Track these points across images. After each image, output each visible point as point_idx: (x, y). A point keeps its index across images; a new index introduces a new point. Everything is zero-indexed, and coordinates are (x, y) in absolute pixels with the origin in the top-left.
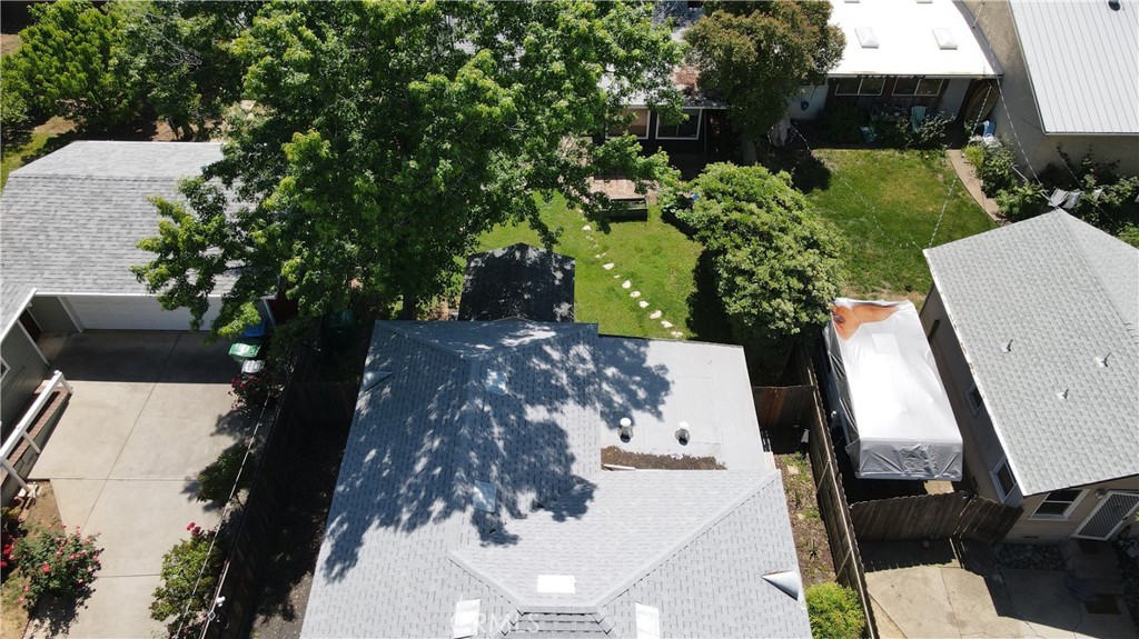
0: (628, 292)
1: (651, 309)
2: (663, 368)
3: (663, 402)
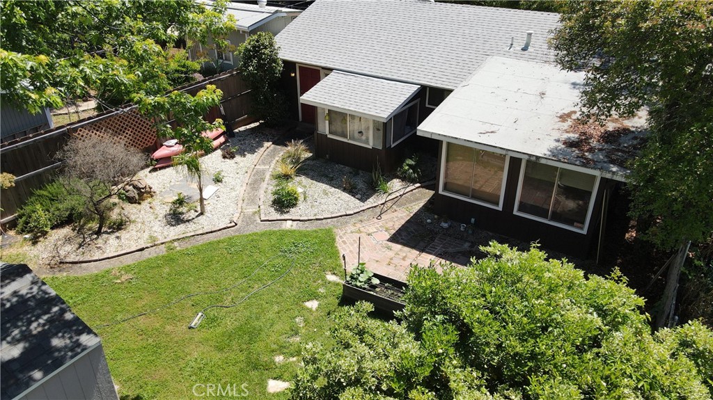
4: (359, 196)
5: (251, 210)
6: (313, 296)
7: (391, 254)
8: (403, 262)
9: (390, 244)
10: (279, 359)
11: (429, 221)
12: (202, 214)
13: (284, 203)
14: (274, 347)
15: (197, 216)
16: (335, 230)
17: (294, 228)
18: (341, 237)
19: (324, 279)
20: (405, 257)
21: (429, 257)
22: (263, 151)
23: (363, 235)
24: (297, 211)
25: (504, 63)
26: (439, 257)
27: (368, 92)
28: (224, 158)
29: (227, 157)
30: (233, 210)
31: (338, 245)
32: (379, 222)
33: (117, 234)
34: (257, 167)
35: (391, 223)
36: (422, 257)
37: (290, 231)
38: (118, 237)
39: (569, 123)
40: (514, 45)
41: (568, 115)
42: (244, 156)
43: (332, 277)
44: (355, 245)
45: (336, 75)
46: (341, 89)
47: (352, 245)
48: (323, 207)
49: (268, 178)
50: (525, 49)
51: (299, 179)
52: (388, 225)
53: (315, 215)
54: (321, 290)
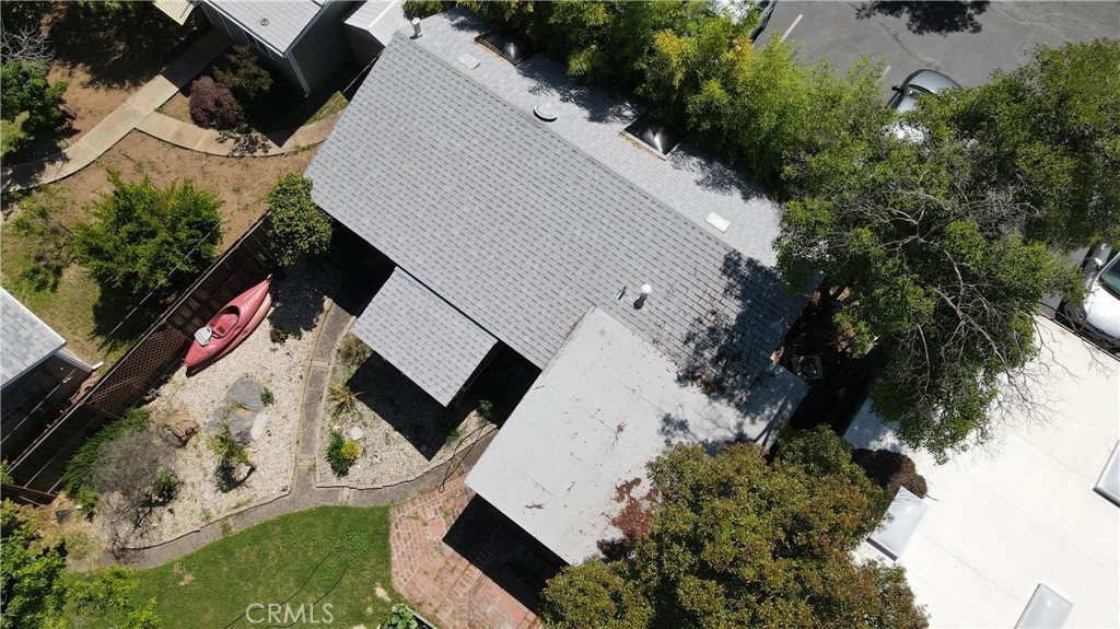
4: (424, 448)
5: (306, 464)
6: (361, 619)
7: (441, 562)
8: (449, 575)
9: (444, 545)
12: (253, 469)
13: (340, 460)
15: (249, 474)
16: (392, 511)
17: (351, 504)
18: (397, 527)
19: (373, 593)
20: (454, 569)
21: (477, 573)
22: (322, 321)
23: (419, 522)
24: (356, 471)
25: (602, 333)
26: (487, 572)
27: (434, 337)
28: (274, 341)
29: (277, 337)
30: (286, 462)
31: (391, 540)
32: (440, 497)
33: (170, 507)
34: (314, 363)
35: (452, 502)
36: (470, 570)
37: (346, 509)
38: (171, 511)
39: (624, 505)
40: (628, 292)
41: (629, 486)
42: (298, 335)
43: (380, 592)
44: (409, 542)
45: (398, 279)
46: (402, 320)
47: (406, 542)
48: (384, 467)
49: (326, 393)
50: (638, 305)
51: (360, 406)
52: (449, 506)
53: (374, 481)
54: (370, 610)
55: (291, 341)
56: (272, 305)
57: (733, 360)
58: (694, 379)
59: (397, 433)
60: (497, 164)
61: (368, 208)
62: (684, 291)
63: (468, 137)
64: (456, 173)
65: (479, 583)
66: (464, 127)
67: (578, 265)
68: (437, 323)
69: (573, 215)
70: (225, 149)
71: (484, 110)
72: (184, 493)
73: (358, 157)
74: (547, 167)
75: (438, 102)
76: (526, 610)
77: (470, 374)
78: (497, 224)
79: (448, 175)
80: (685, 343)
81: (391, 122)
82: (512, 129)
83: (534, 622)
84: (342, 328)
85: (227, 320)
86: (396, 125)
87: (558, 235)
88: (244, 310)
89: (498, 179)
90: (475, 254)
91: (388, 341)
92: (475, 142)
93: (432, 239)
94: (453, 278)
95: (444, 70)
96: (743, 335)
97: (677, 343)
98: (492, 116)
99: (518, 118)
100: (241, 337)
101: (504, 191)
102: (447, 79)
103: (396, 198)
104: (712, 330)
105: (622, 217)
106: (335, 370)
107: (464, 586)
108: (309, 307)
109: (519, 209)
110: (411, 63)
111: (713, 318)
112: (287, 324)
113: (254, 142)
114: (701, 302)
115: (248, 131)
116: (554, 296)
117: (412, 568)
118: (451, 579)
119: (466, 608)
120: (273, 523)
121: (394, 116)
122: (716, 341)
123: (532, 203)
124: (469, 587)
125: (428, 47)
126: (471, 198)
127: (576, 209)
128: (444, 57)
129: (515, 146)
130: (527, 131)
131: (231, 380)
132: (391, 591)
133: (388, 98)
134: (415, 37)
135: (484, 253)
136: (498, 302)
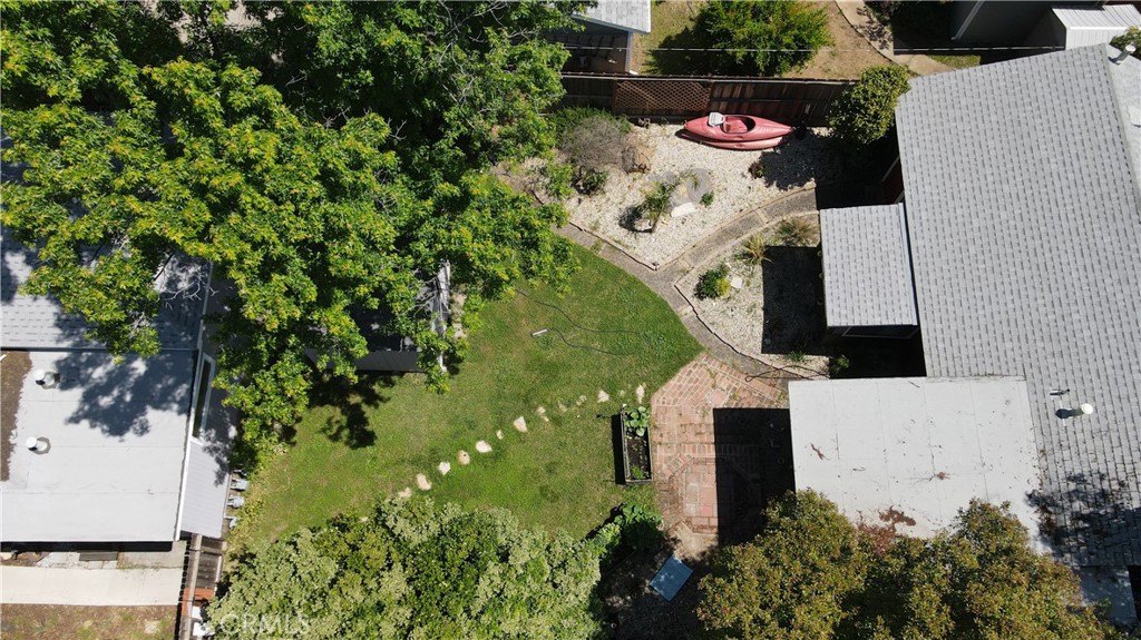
0: (469, 448)
1: (435, 476)
2: (144, 429)
3: (93, 426)
4: (768, 341)
5: (684, 264)
6: (612, 392)
7: (697, 419)
8: (693, 434)
9: (711, 413)
10: (542, 410)
11: (772, 425)
12: (650, 231)
13: (709, 286)
14: (549, 400)
15: (646, 231)
16: (703, 354)
17: (683, 319)
18: (694, 367)
19: (635, 386)
20: (700, 433)
21: (711, 453)
22: (794, 192)
23: (712, 381)
24: (709, 305)
25: (1007, 402)
26: (719, 462)
27: (873, 274)
28: (750, 170)
29: (754, 171)
30: (674, 250)
31: (682, 370)
32: (741, 382)
33: (582, 197)
34: (759, 211)
35: (746, 394)
36: (709, 447)
37: (676, 319)
38: (580, 201)
39: (883, 524)
40: (1065, 397)
41: (901, 518)
42: (769, 183)
43: (640, 391)
44: (691, 384)
45: (894, 213)
46: (864, 241)
47: (690, 382)
48: (729, 322)
49: (745, 237)
50: (1061, 414)
51: (758, 270)
52: (742, 395)
53: (713, 324)
54: (622, 393)
55: (760, 182)
56: (774, 147)
57: (1095, 532)
58: (1044, 509)
59: (762, 313)
60: (1069, 208)
61: (929, 145)
62: (1116, 443)
63: (1069, 167)
64: (1027, 184)
65: (705, 462)
66: (1074, 158)
67: (1046, 339)
68: (886, 269)
69: (1088, 301)
70: (854, 20)
71: (1106, 161)
72: (598, 199)
73: (963, 103)
74: (1109, 248)
75: (1075, 122)
76: (716, 514)
77: (870, 324)
78: (1016, 248)
79: (1019, 179)
80: (1069, 479)
81: (1020, 102)
82: (1114, 195)
83: (712, 528)
84: (801, 210)
85: (739, 126)
86: (1021, 108)
87: (1056, 303)
88: (756, 131)
89: (1056, 218)
90: (972, 251)
91: (838, 244)
92: (1071, 176)
93: (951, 210)
94: (935, 251)
95: (1109, 103)
96: (1127, 525)
97: (1061, 472)
98: (1108, 170)
99: (1129, 191)
100: (734, 145)
101: (1051, 231)
102: (1103, 113)
103: (958, 157)
104: (1104, 494)
105: (1129, 343)
106: (767, 230)
107: (694, 452)
108: (795, 174)
109: (1048, 255)
110: (1088, 75)
111: (1116, 487)
112: (771, 169)
113: (880, 34)
114: (1120, 467)
115: (884, 23)
116: (999, 339)
117: (675, 401)
118: (692, 437)
119: (681, 465)
120: (626, 275)
121: (1027, 100)
122: (1097, 505)
123: (1064, 261)
124: (697, 455)
125: (1116, 77)
126: (1017, 212)
127: (1095, 299)
128: (1120, 94)
129: (1101, 209)
130: (1124, 207)
131: (699, 165)
132: (647, 399)
133: (1038, 85)
134: (1114, 61)
135: (980, 257)
136: (949, 300)
